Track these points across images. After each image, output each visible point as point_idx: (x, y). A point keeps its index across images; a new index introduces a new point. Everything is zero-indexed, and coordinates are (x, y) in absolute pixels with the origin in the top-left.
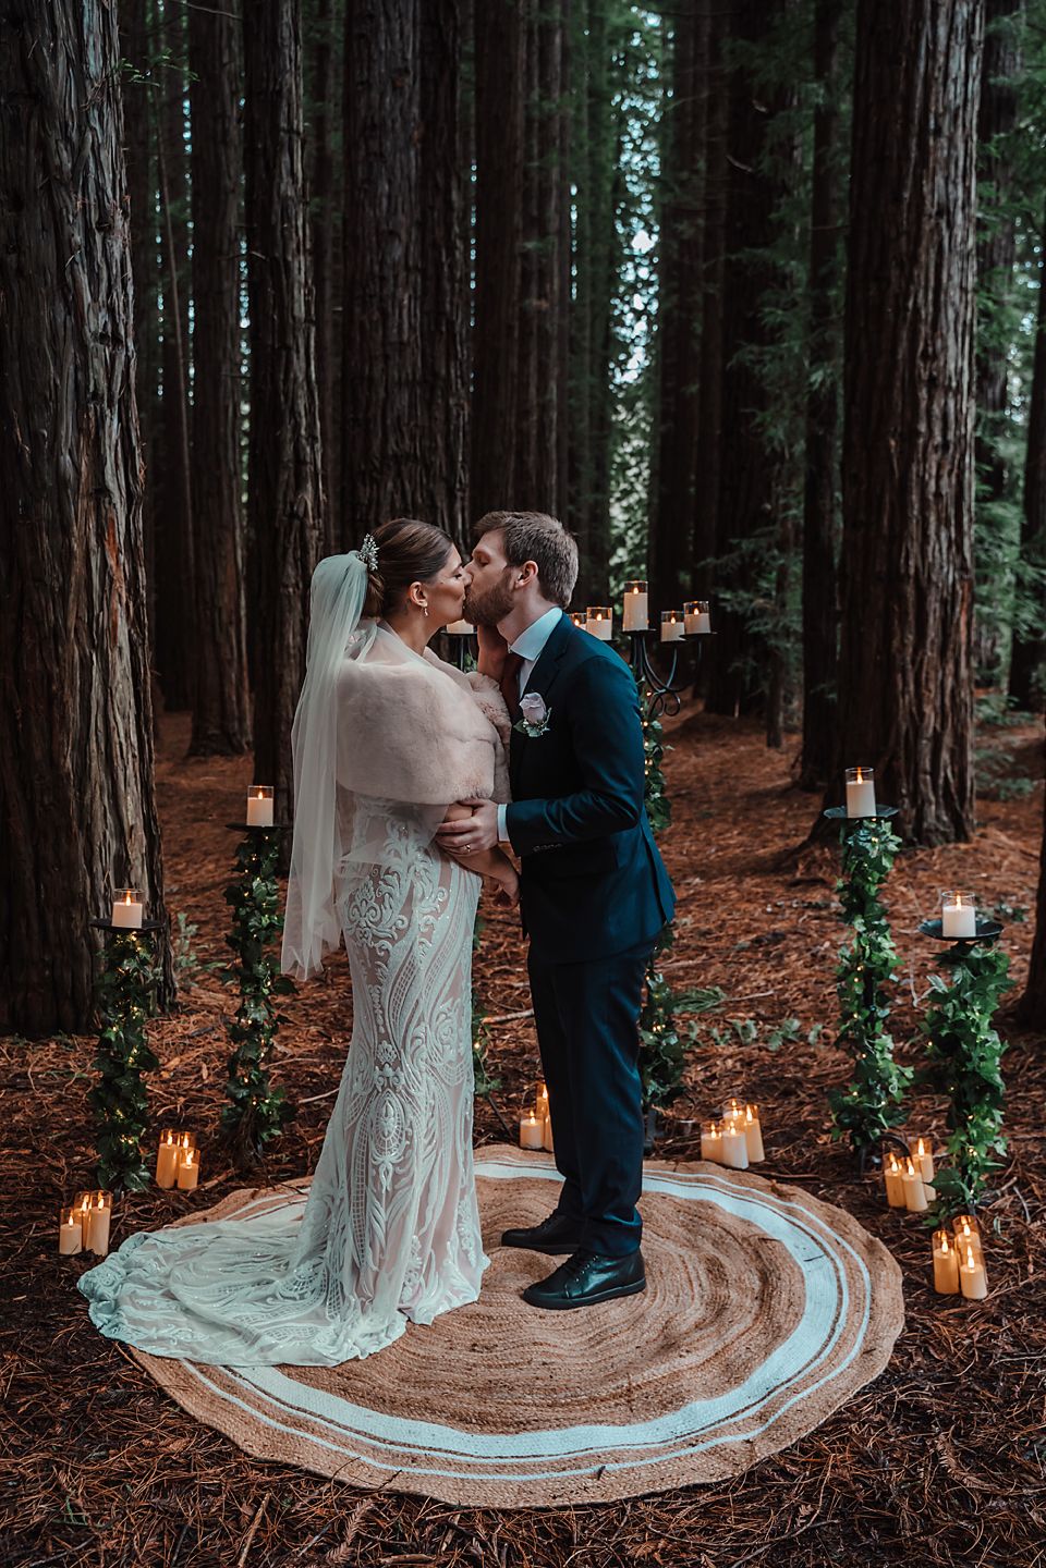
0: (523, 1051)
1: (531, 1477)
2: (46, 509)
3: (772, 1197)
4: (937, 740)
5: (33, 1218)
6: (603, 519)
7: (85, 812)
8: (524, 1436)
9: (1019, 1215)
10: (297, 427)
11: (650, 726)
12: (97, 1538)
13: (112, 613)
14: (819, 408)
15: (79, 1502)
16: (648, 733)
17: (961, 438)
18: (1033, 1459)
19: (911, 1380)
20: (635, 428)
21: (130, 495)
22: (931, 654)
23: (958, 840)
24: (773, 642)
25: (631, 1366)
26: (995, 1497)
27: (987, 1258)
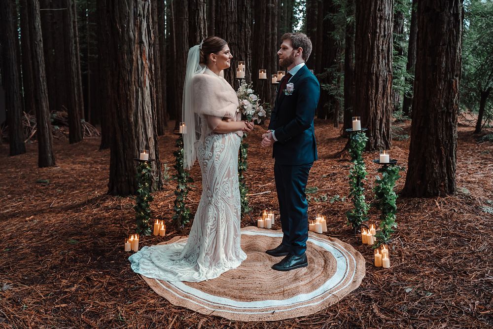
0: (260, 203)
1: (253, 313)
2: (126, 47)
3: (329, 241)
4: (381, 120)
5: (119, 242)
7: (137, 133)
8: (252, 302)
9: (400, 245)
12: (127, 324)
13: (144, 77)
14: (349, 28)
15: (123, 314)
17: (389, 34)
18: (401, 311)
19: (366, 289)
21: (149, 44)
22: (380, 95)
23: (387, 149)
24: (336, 97)
25: (285, 285)
26: (389, 321)
27: (390, 257)
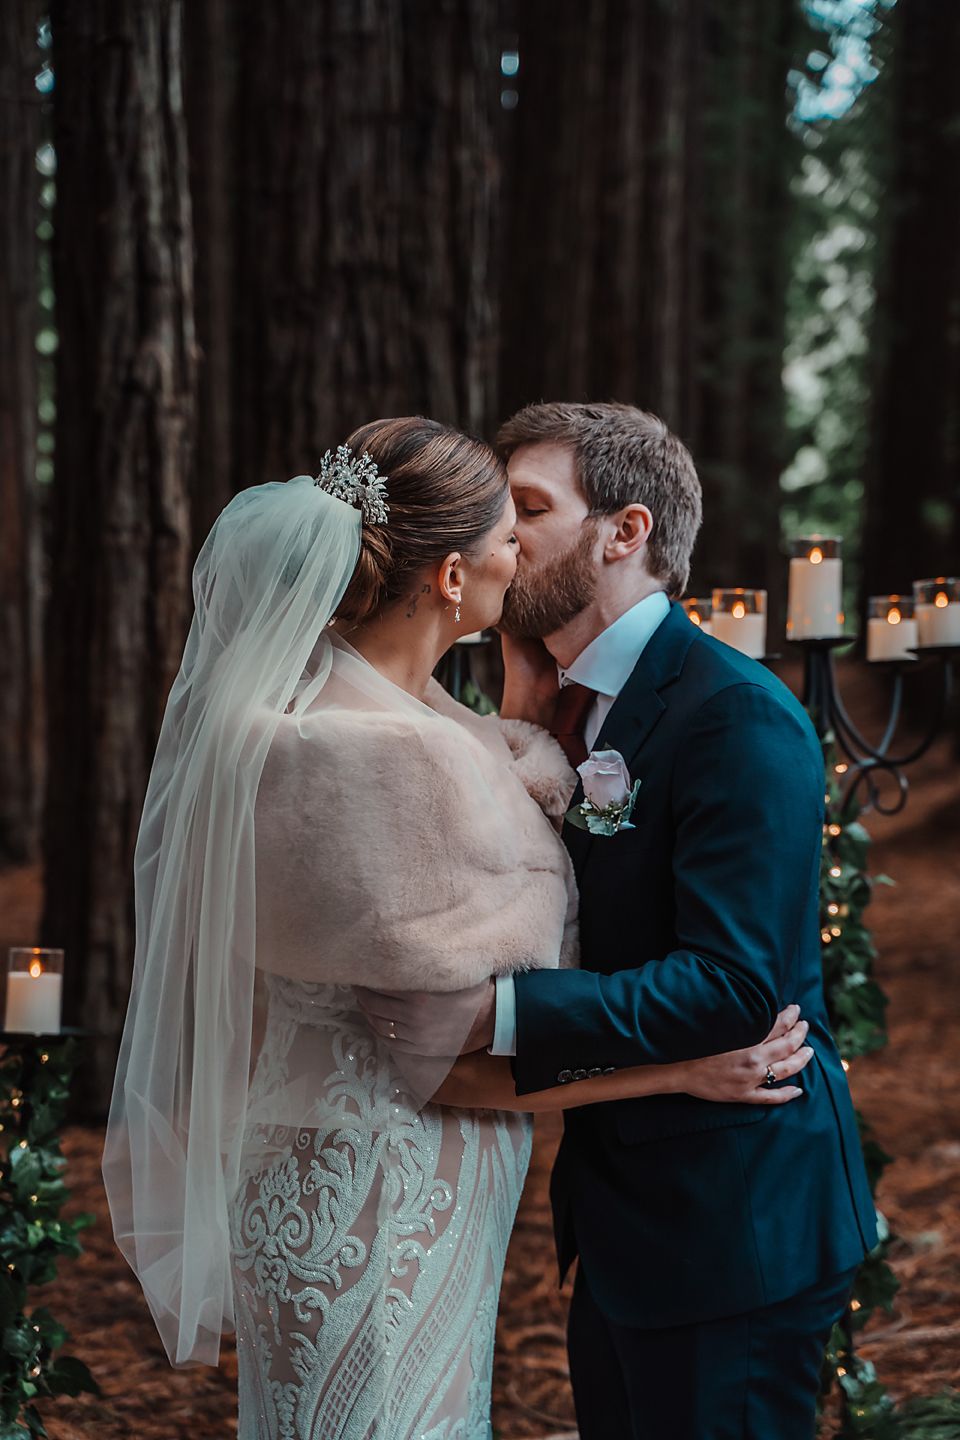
6: (768, 391)
10: (141, 207)
11: (844, 834)
16: (840, 849)
20: (844, 209)
